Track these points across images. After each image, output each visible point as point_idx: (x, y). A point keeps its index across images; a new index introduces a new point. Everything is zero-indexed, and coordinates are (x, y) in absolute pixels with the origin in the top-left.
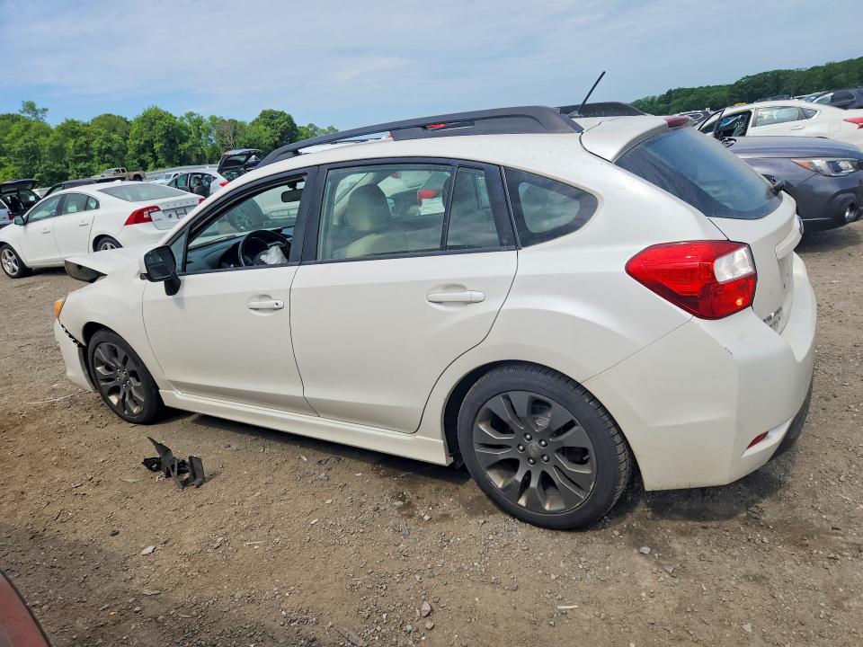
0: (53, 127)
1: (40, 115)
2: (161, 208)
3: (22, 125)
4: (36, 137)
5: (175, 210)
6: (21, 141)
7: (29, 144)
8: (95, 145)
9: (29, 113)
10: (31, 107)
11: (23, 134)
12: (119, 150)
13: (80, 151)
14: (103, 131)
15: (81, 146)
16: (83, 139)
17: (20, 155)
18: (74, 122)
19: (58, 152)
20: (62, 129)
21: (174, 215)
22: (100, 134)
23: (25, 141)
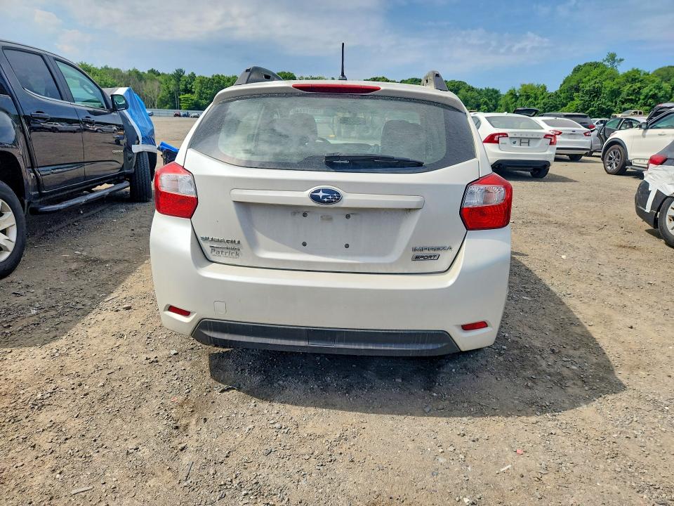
0: (621, 73)
1: (616, 64)
2: (509, 136)
3: (600, 70)
4: (604, 81)
5: (521, 139)
6: (593, 82)
7: (597, 85)
8: (645, 91)
9: (608, 62)
10: (612, 58)
11: (596, 78)
12: (662, 97)
13: (631, 94)
14: (658, 80)
15: (634, 90)
16: (639, 85)
17: (588, 92)
18: (638, 71)
19: (615, 93)
20: (626, 76)
21: (518, 142)
22: (653, 81)
23: (595, 83)
